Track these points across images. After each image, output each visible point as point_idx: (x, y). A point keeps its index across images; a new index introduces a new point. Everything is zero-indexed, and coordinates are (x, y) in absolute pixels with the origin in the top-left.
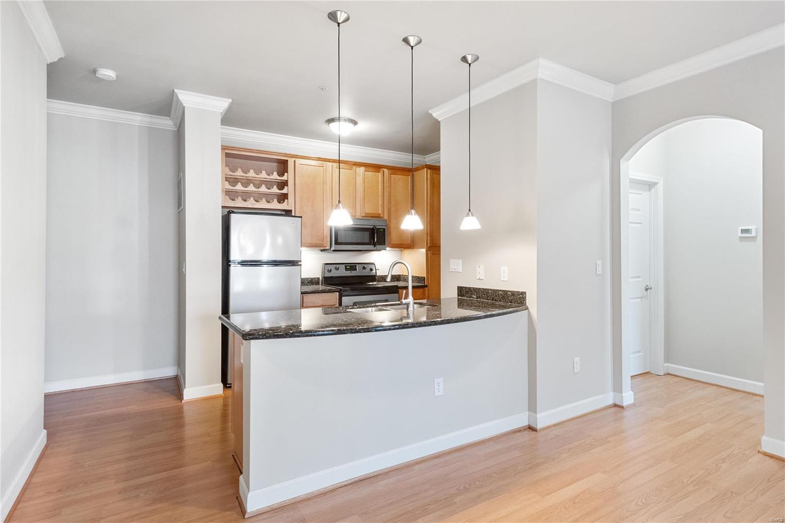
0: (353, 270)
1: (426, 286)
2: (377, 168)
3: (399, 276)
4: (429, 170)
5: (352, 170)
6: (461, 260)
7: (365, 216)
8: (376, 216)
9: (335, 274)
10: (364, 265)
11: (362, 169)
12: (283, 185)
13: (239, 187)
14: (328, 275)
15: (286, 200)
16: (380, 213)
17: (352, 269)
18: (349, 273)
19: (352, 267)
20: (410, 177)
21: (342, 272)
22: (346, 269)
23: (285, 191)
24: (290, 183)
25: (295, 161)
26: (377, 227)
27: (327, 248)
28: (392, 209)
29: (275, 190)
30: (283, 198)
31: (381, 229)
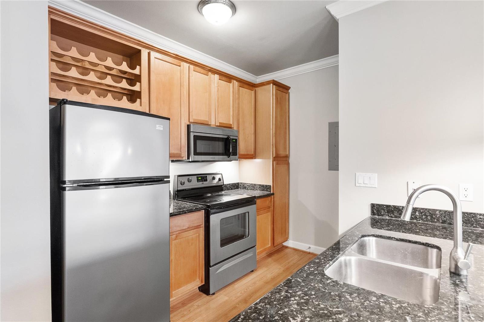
0: (205, 181)
1: (273, 194)
2: (228, 77)
3: (238, 183)
4: (274, 86)
5: (208, 75)
6: (377, 174)
7: (219, 126)
8: (228, 126)
9: (188, 186)
10: (213, 176)
11: (217, 76)
12: (134, 79)
13: (73, 73)
14: (181, 188)
15: (138, 100)
16: (231, 123)
17: (203, 180)
18: (200, 185)
19: (203, 177)
20: (253, 91)
21: (195, 184)
22: (198, 181)
23: (136, 88)
24: (144, 78)
25: (149, 54)
26: (231, 137)
27: (184, 159)
28: (240, 120)
29: (124, 84)
30: (134, 96)
31: (234, 139)
